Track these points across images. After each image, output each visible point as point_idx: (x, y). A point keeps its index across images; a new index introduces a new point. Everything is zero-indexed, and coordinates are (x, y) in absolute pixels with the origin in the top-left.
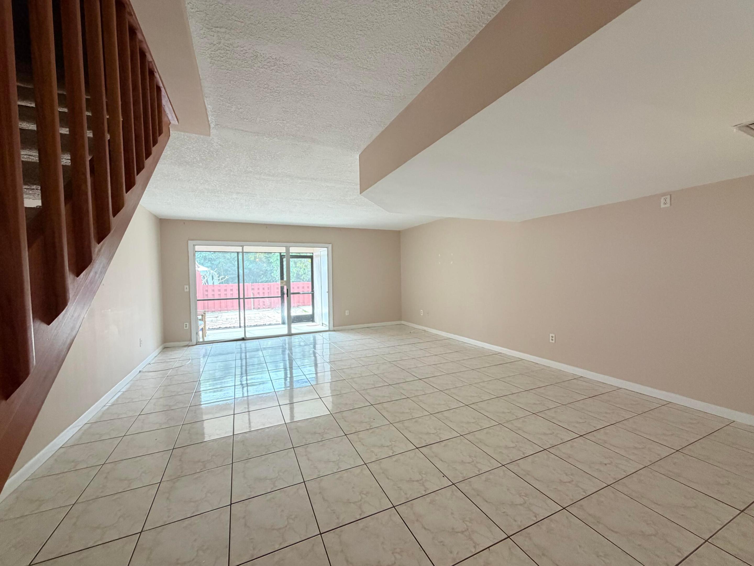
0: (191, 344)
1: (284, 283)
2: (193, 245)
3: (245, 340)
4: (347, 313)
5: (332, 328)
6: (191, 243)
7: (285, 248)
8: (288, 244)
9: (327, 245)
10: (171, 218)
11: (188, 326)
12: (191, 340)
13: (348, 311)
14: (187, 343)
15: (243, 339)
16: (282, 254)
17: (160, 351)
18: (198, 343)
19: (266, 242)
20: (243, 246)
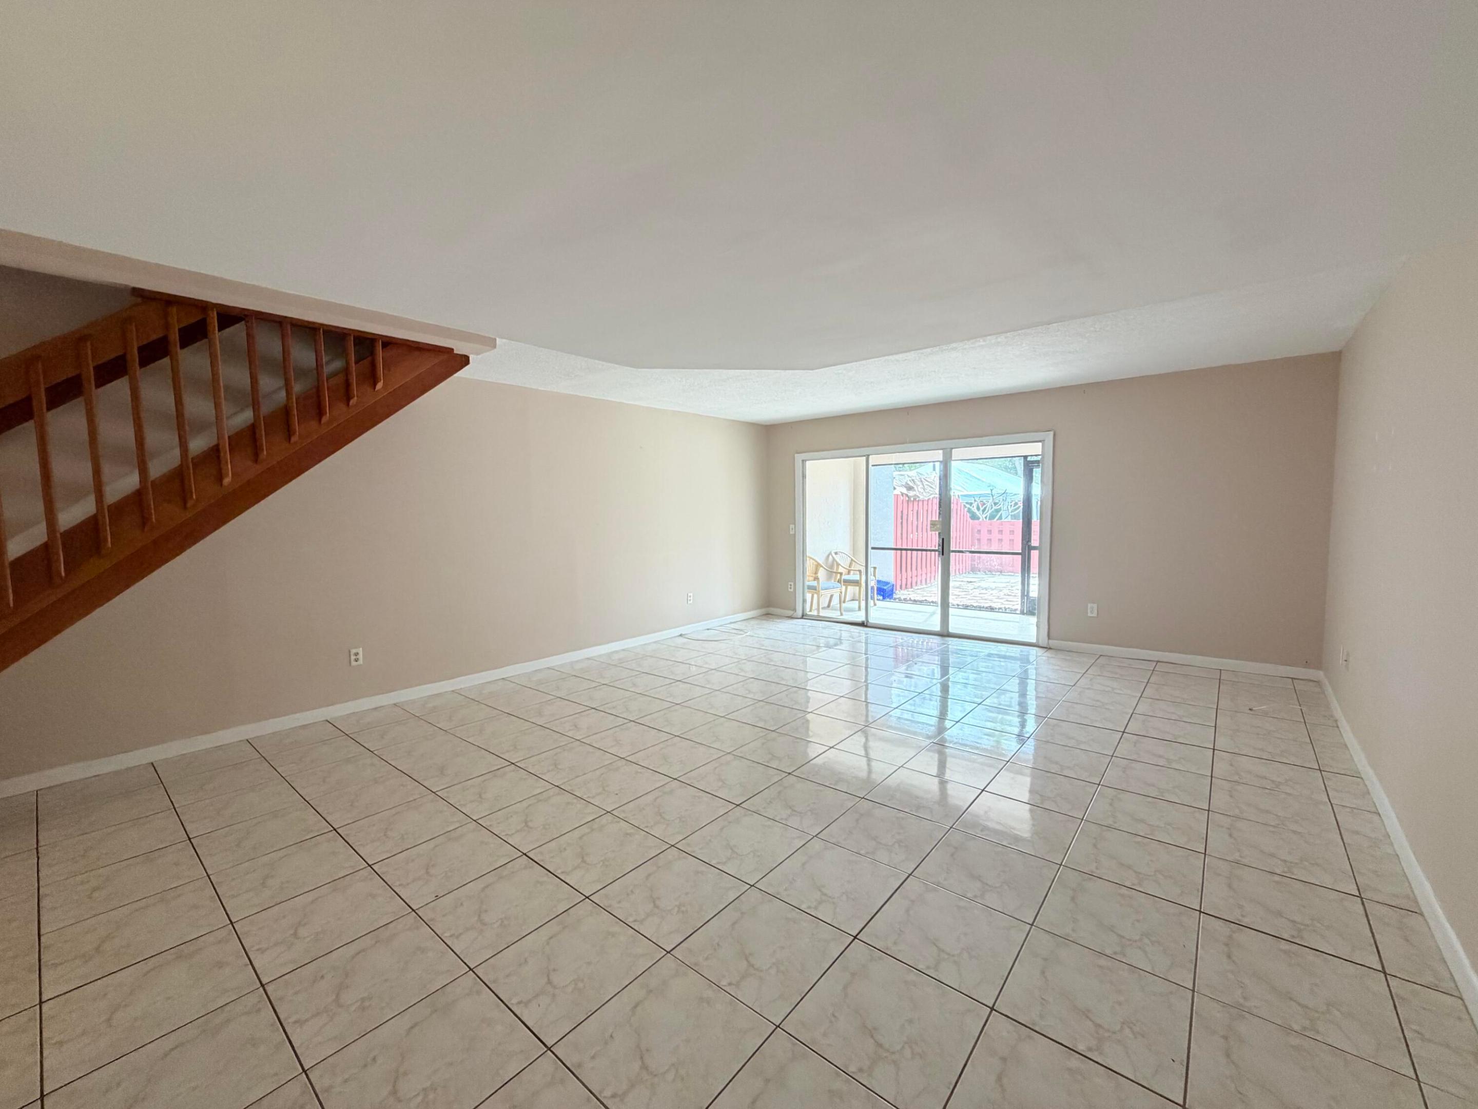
0: (795, 615)
1: (938, 526)
2: (803, 461)
3: (866, 626)
4: (1092, 610)
5: (1044, 641)
6: (799, 458)
7: (941, 452)
8: (946, 444)
9: (1040, 435)
10: (775, 423)
11: (792, 587)
12: (795, 610)
13: (1095, 606)
14: (790, 613)
15: (862, 624)
16: (1029, 459)
17: (754, 616)
18: (803, 616)
19: (906, 443)
20: (868, 455)
